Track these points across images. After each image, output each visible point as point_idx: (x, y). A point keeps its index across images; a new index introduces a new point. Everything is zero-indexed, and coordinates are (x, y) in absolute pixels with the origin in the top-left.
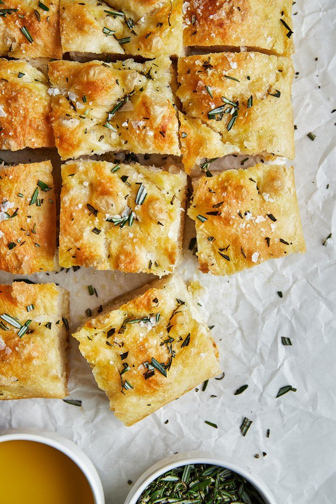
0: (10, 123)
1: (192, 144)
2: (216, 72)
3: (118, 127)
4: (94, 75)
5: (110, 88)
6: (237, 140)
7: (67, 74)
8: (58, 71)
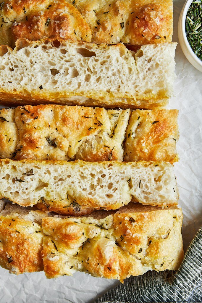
0: (18, 258)
1: (124, 267)
2: (137, 225)
3: (82, 262)
4: (70, 231)
5: (79, 238)
6: (150, 263)
7: (53, 226)
8: (48, 224)
